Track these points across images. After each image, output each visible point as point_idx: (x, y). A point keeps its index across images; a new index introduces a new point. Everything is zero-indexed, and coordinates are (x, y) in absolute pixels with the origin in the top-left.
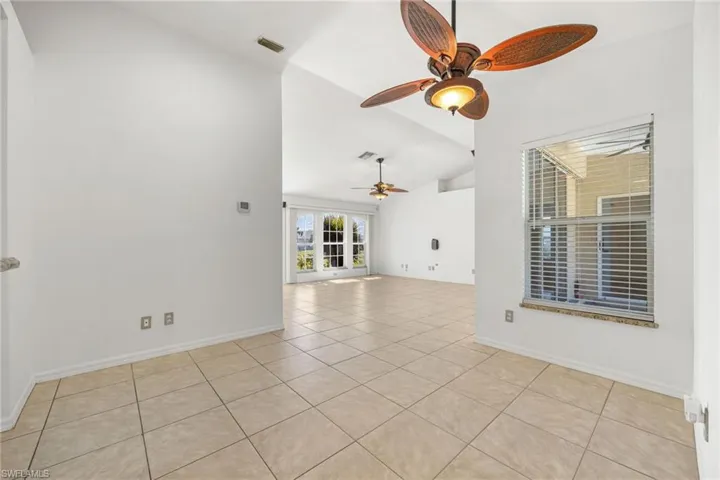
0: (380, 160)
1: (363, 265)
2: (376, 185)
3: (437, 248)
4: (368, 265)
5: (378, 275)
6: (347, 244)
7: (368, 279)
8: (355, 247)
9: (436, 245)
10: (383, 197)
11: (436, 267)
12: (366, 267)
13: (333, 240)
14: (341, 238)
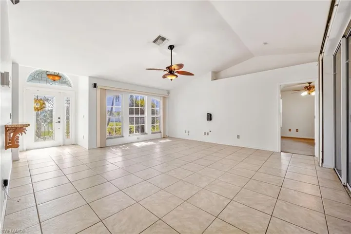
0: (171, 47)
1: (158, 131)
2: (168, 68)
3: (211, 120)
4: (162, 131)
5: (169, 137)
6: (148, 116)
7: (162, 141)
8: (153, 119)
9: (209, 117)
10: (173, 78)
11: (209, 133)
12: (160, 132)
13: (137, 113)
14: (143, 112)
